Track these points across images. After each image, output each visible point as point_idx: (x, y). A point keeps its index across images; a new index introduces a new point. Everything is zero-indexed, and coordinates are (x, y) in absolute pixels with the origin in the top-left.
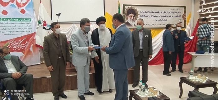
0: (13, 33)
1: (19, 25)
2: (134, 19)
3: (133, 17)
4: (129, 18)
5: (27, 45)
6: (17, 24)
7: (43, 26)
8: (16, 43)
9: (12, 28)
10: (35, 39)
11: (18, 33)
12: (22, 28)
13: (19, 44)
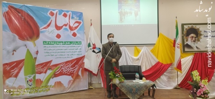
0: (64, 56)
1: (70, 48)
2: (195, 40)
3: (195, 38)
4: (189, 39)
5: (76, 69)
6: (68, 47)
7: (92, 49)
8: (66, 66)
9: (64, 51)
10: (84, 63)
11: (69, 56)
12: (73, 52)
13: (68, 67)
